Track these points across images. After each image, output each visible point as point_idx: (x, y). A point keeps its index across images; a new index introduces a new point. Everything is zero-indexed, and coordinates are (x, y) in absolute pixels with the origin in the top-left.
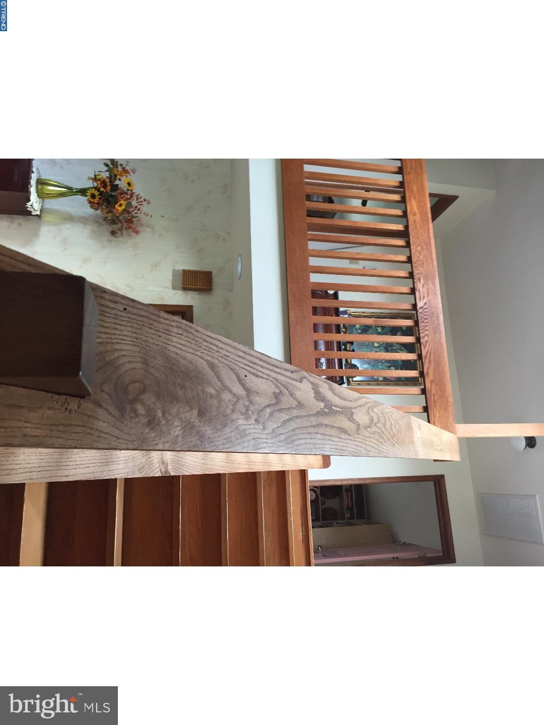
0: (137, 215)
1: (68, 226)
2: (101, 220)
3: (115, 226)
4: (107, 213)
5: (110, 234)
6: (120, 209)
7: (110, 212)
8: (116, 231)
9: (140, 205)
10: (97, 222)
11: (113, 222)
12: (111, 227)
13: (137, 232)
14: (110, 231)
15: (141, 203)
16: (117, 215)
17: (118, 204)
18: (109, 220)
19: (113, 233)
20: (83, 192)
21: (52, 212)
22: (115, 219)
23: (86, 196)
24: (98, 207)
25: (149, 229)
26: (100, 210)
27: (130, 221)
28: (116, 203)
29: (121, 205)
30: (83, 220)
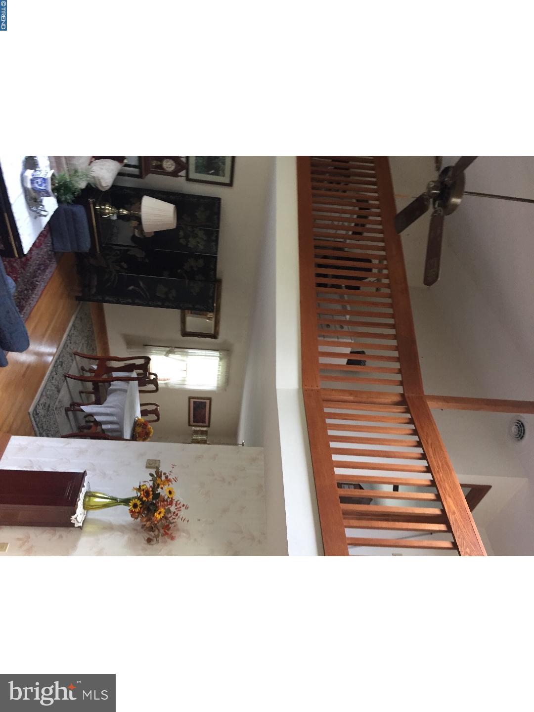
0: (174, 521)
1: (107, 535)
2: (139, 528)
3: (152, 533)
4: (147, 521)
5: (146, 542)
6: (159, 517)
7: (149, 520)
8: (152, 538)
9: (179, 510)
10: (135, 530)
11: (151, 529)
12: (148, 534)
13: (172, 538)
14: (146, 539)
15: (179, 509)
16: (156, 522)
17: (158, 512)
18: (147, 528)
19: (149, 541)
20: (126, 502)
21: (94, 522)
22: (153, 526)
23: (128, 505)
24: (138, 516)
25: (184, 534)
26: (139, 519)
27: (167, 527)
28: (155, 511)
29: (160, 513)
30: (122, 529)
